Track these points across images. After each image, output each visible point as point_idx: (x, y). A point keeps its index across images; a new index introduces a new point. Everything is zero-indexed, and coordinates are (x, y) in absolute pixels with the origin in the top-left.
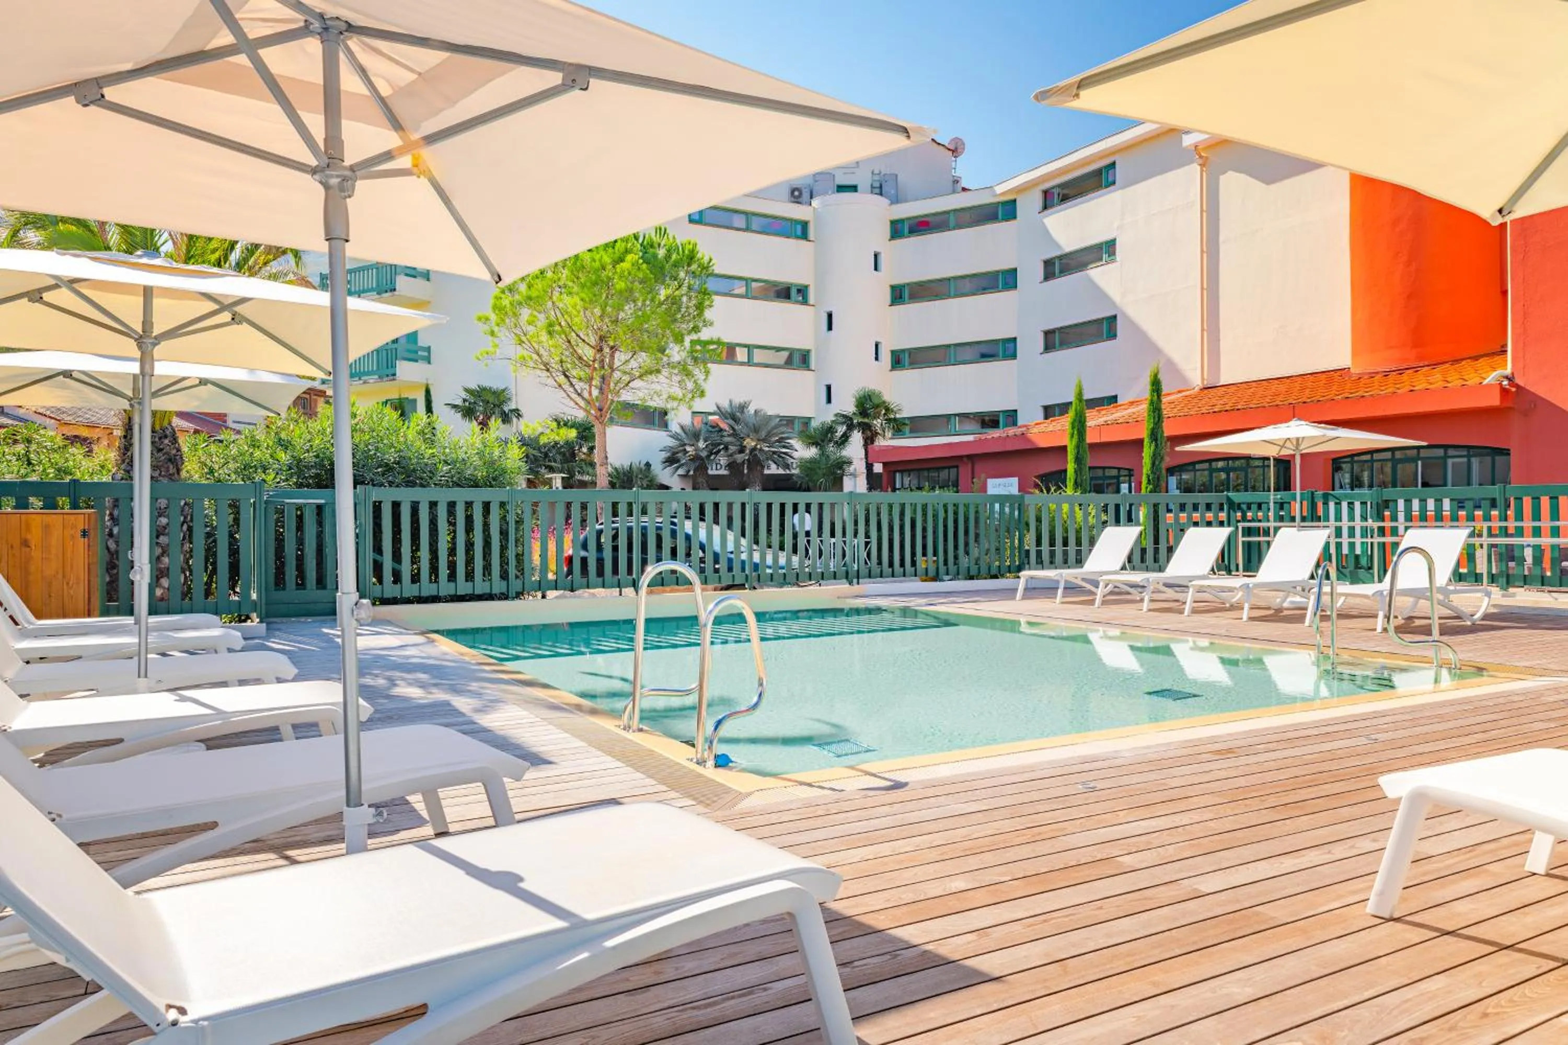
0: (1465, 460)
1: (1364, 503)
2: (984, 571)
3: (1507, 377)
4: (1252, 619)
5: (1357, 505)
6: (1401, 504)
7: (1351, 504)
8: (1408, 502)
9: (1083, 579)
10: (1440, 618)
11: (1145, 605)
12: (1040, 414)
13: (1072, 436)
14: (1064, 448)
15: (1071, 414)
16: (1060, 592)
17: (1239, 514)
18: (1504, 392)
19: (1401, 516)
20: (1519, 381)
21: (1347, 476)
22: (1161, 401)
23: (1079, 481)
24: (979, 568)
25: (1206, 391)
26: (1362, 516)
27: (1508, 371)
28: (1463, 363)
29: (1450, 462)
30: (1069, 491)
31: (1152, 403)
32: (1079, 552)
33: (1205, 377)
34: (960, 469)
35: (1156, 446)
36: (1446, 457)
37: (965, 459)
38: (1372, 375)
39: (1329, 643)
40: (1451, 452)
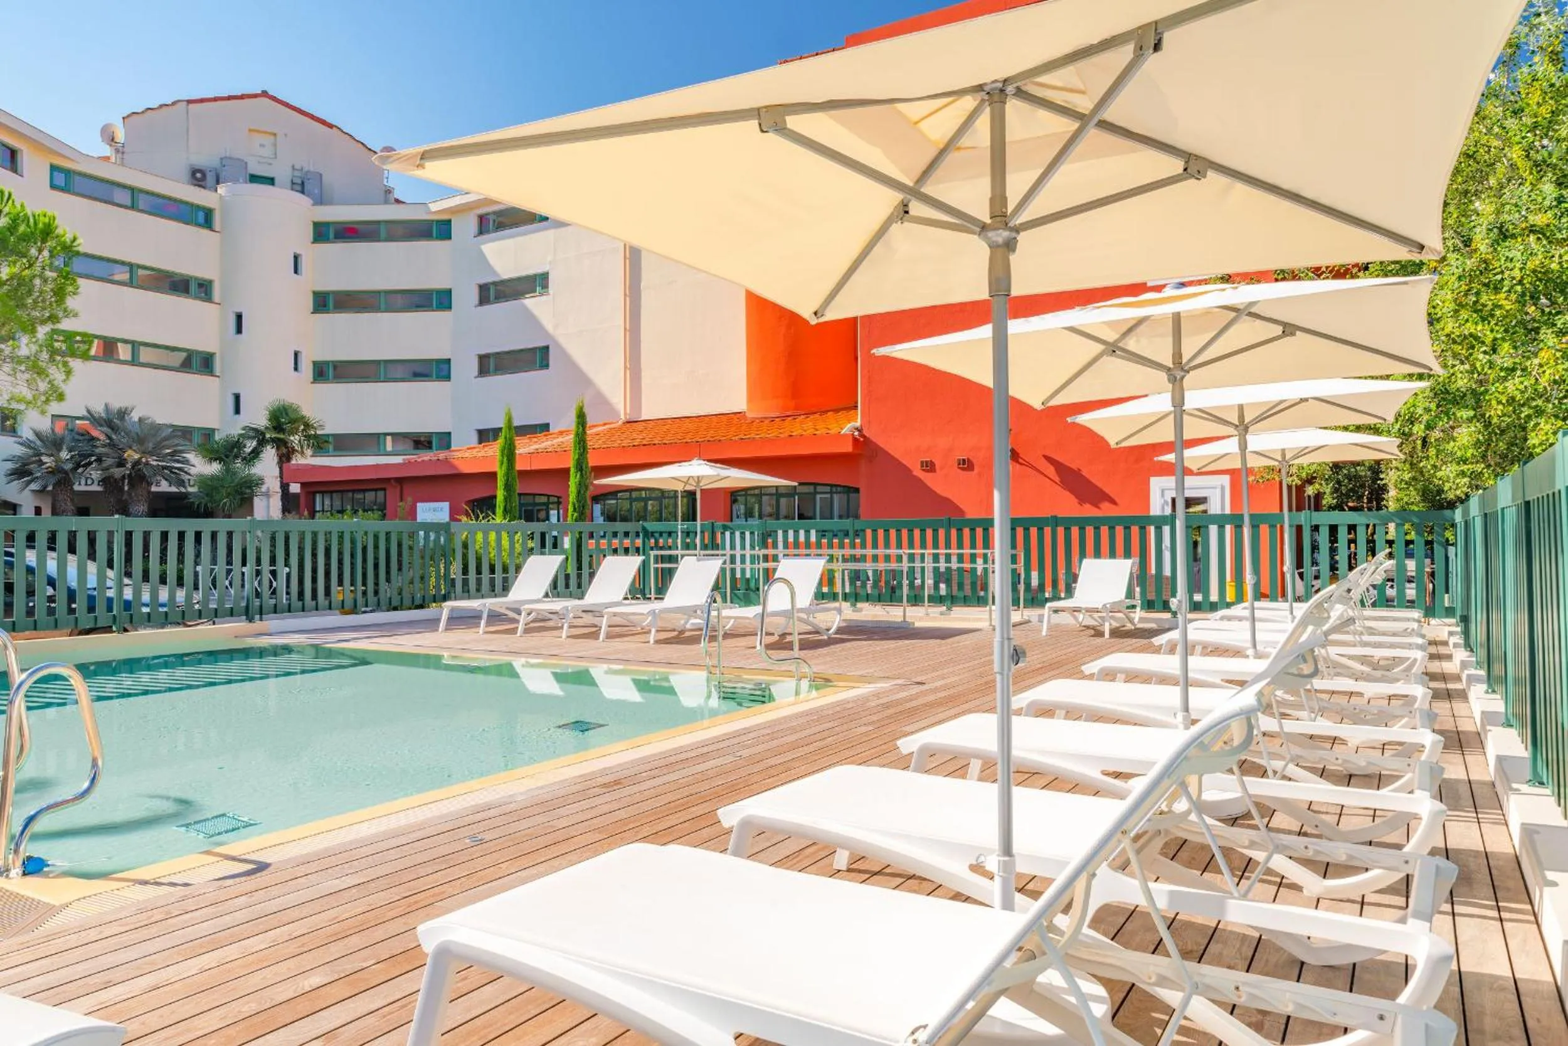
0: (828, 496)
1: (752, 533)
2: (407, 602)
3: (857, 429)
4: (657, 642)
5: (747, 534)
6: (780, 533)
7: (743, 534)
8: (785, 532)
9: (507, 608)
10: (799, 634)
11: (564, 633)
12: (475, 438)
13: (502, 464)
14: (493, 475)
15: (501, 441)
16: (483, 622)
17: (652, 541)
18: (855, 440)
19: (780, 544)
20: (865, 432)
21: (742, 507)
22: (585, 433)
23: (508, 507)
24: (402, 599)
25: (628, 425)
26: (751, 545)
27: (858, 424)
28: (829, 413)
29: (818, 497)
30: (499, 519)
31: (577, 434)
32: (505, 580)
33: (628, 411)
34: (388, 492)
35: (582, 475)
36: (816, 493)
37: (392, 481)
38: (762, 420)
39: (715, 662)
40: (819, 489)
